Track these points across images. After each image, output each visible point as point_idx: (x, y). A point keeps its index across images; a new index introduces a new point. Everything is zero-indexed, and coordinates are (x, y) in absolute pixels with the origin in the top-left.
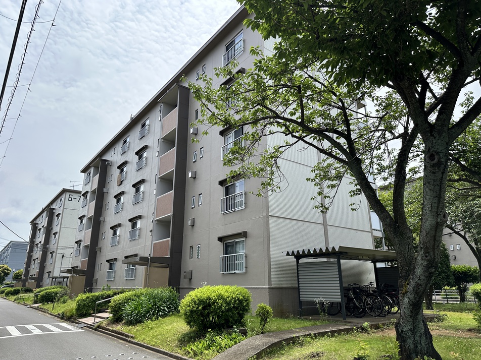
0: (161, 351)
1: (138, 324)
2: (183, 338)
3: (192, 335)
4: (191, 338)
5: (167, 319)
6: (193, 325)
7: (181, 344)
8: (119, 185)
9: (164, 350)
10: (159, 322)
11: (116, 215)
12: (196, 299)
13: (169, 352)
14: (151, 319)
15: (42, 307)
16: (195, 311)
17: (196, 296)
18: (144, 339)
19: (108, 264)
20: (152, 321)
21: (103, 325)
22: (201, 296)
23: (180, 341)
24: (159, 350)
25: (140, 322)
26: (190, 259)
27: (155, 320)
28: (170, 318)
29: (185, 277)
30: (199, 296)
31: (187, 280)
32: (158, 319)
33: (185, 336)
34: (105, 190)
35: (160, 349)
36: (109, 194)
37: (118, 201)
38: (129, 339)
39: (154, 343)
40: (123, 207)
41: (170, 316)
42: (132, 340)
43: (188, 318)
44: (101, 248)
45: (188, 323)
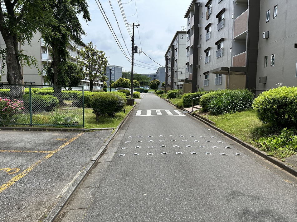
0: (235, 138)
1: (220, 115)
2: (256, 131)
3: (265, 129)
4: (264, 132)
5: (243, 113)
6: (266, 121)
7: (254, 136)
8: (208, 19)
9: (238, 139)
10: (236, 115)
11: (207, 41)
12: (270, 98)
13: (242, 141)
14: (229, 112)
15: (170, 100)
16: (269, 109)
17: (270, 96)
18: (222, 127)
19: (204, 76)
20: (230, 113)
21: (197, 113)
22: (275, 96)
23: (253, 133)
24: (233, 138)
25: (221, 113)
26: (264, 67)
27: (233, 113)
28: (245, 112)
29: (260, 82)
30: (273, 96)
31: (262, 84)
32: (235, 112)
33: (257, 129)
34: (199, 25)
35: (235, 137)
36: (202, 28)
37: (208, 31)
38: (211, 125)
39: (230, 131)
40: (211, 35)
41: (245, 111)
42: (214, 126)
43: (261, 115)
44: (199, 66)
45: (262, 119)
